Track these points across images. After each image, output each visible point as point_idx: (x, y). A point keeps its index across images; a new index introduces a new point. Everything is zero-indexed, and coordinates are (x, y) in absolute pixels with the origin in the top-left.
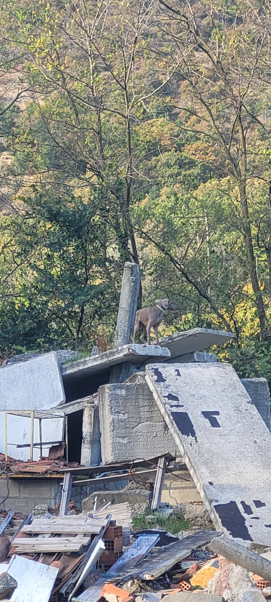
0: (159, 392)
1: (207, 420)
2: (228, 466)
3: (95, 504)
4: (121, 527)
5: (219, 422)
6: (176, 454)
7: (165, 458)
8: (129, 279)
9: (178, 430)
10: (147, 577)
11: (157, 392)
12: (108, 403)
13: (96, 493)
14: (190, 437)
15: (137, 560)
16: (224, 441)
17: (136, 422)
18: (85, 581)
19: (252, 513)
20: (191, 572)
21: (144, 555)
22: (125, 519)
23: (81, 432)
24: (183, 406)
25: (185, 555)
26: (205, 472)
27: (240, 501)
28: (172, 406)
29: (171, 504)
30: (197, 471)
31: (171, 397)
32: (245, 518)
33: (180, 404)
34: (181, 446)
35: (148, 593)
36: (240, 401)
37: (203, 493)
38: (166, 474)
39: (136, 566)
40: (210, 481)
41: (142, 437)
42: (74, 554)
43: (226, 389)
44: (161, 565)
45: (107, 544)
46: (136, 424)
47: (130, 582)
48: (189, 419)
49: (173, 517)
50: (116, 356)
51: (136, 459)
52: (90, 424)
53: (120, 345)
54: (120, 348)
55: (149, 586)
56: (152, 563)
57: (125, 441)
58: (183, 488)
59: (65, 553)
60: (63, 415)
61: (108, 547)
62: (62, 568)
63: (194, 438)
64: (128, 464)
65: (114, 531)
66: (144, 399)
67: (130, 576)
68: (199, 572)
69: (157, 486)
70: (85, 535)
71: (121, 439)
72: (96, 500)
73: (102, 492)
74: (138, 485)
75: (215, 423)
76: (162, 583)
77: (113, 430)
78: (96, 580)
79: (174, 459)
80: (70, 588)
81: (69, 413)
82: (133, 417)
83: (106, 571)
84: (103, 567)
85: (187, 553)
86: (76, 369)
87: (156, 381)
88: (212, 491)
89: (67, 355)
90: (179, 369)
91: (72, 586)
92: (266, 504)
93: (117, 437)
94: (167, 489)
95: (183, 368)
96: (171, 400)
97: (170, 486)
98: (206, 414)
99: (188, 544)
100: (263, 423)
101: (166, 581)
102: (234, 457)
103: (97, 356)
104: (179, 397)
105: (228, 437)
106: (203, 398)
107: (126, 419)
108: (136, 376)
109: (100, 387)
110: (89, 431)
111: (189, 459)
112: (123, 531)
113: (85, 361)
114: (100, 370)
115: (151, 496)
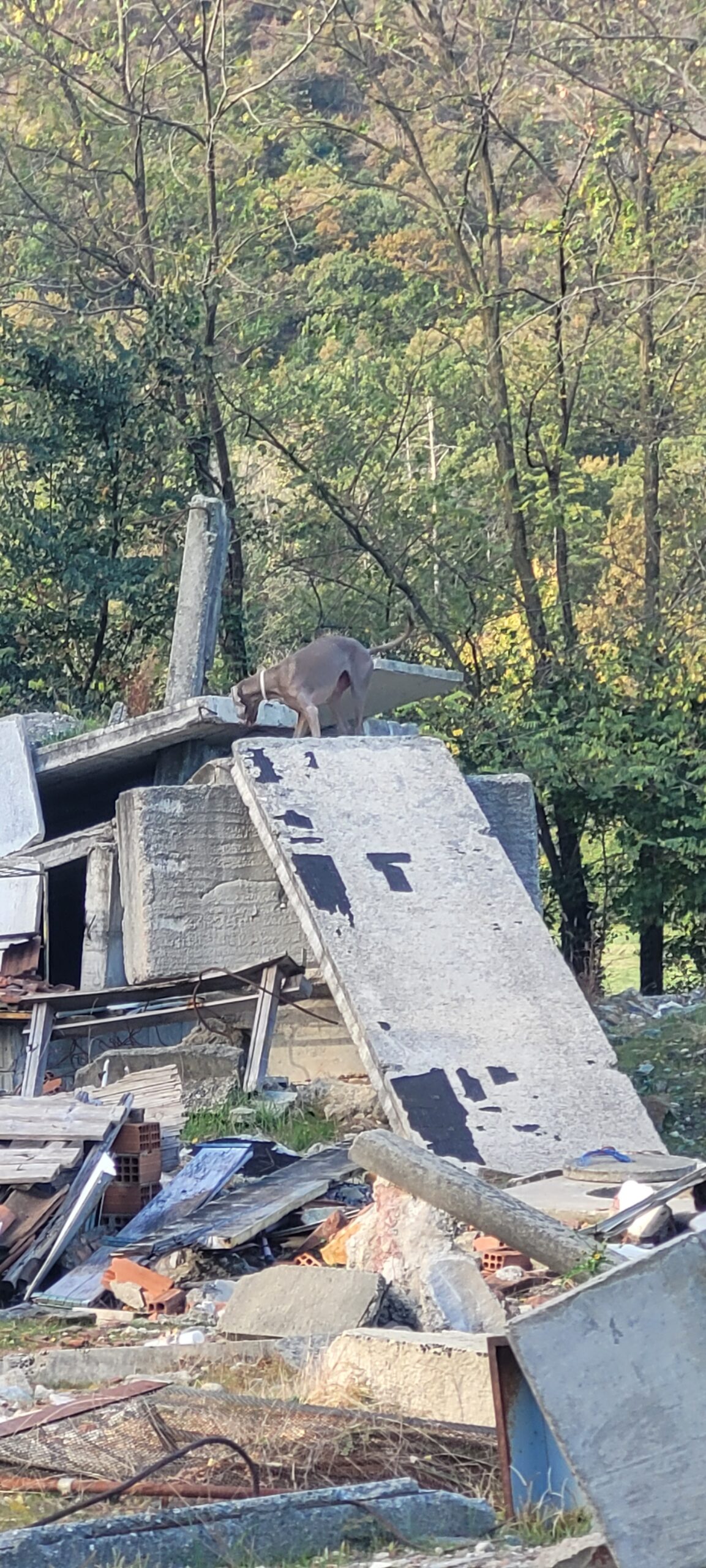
0: (264, 806)
1: (381, 874)
2: (429, 983)
3: (105, 1077)
4: (157, 1126)
5: (409, 879)
6: (305, 959)
7: (279, 969)
8: (200, 538)
9: (308, 898)
10: (216, 1242)
11: (259, 806)
12: (141, 835)
13: (109, 1053)
14: (338, 914)
15: (195, 1203)
16: (419, 924)
17: (208, 880)
18: (65, 1252)
19: (484, 1097)
20: (324, 1233)
21: (212, 1192)
22: (168, 1106)
23: (82, 912)
24: (321, 840)
25: (312, 1192)
26: (372, 998)
27: (457, 1067)
28: (294, 841)
29: (292, 1080)
30: (352, 997)
31: (292, 818)
32: (468, 1108)
33: (314, 836)
34: (316, 937)
35: (217, 1282)
36: (461, 827)
37: (367, 1049)
38: (279, 1008)
39: (190, 1218)
40: (383, 1020)
41: (222, 917)
42: (41, 1190)
43: (428, 800)
44: (252, 1216)
45: (123, 1165)
46: (207, 886)
47: (175, 1256)
48: (336, 871)
49: (298, 1111)
50: (171, 726)
51: (208, 970)
52: (105, 891)
53: (180, 700)
54: (178, 707)
55: (221, 1265)
56: (230, 1210)
57: (182, 926)
58: (323, 1042)
59: (18, 1187)
60: (38, 868)
61: (123, 1174)
62: (10, 1221)
63: (347, 916)
64: (187, 983)
65: (138, 1134)
66: (227, 825)
67: (174, 1239)
68: (343, 1231)
69: (258, 1036)
70: (68, 1143)
71: (171, 921)
72: (105, 1068)
73: (123, 1052)
74: (213, 1035)
75: (398, 882)
76: (254, 1259)
77: (153, 900)
78: (93, 1250)
79: (300, 970)
80: (29, 1270)
81: (52, 865)
82: (201, 869)
83: (119, 1229)
84: (112, 1223)
85: (319, 1189)
86: (70, 758)
87: (257, 780)
88: (387, 1044)
89: (49, 725)
90: (315, 751)
91: (35, 1264)
92: (520, 1076)
93: (161, 916)
94: (284, 1044)
95: (327, 750)
96: (293, 824)
97: (292, 1036)
98: (378, 860)
99: (321, 1167)
100: (518, 881)
101: (263, 1253)
102: (444, 962)
103: (123, 725)
104: (312, 820)
105: (429, 914)
106: (372, 821)
107: (183, 874)
108: (211, 767)
109: (122, 794)
110: (101, 907)
111: (334, 966)
112: (162, 1134)
113: (94, 739)
114: (129, 761)
115: (244, 1061)
